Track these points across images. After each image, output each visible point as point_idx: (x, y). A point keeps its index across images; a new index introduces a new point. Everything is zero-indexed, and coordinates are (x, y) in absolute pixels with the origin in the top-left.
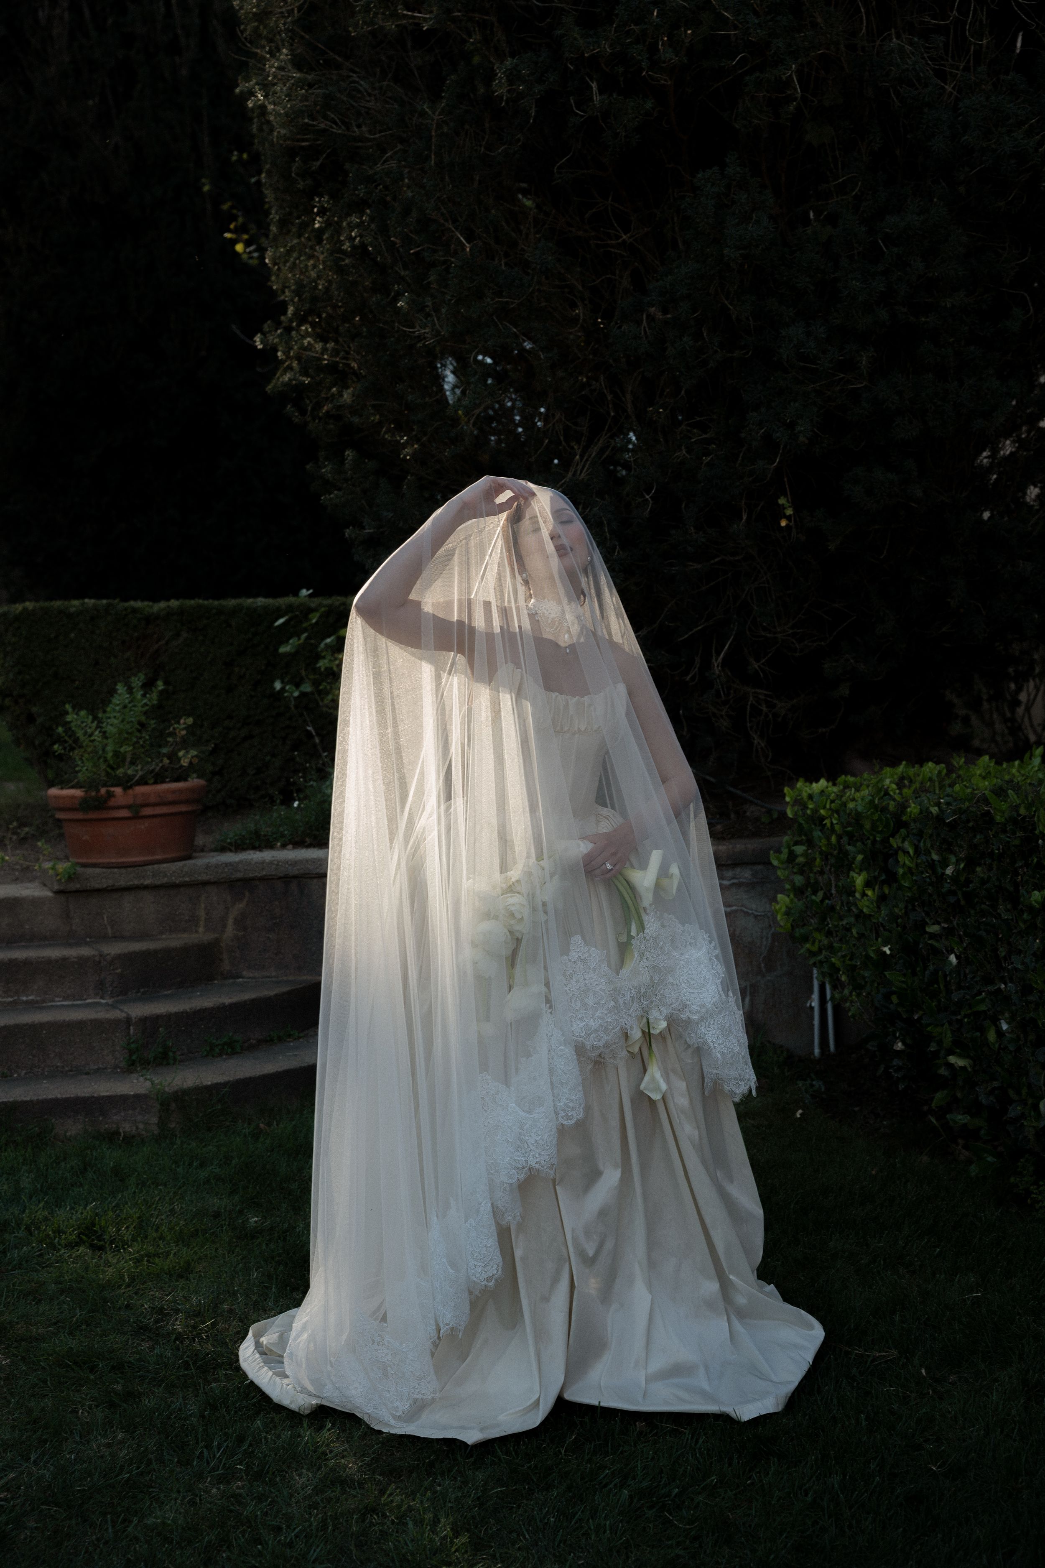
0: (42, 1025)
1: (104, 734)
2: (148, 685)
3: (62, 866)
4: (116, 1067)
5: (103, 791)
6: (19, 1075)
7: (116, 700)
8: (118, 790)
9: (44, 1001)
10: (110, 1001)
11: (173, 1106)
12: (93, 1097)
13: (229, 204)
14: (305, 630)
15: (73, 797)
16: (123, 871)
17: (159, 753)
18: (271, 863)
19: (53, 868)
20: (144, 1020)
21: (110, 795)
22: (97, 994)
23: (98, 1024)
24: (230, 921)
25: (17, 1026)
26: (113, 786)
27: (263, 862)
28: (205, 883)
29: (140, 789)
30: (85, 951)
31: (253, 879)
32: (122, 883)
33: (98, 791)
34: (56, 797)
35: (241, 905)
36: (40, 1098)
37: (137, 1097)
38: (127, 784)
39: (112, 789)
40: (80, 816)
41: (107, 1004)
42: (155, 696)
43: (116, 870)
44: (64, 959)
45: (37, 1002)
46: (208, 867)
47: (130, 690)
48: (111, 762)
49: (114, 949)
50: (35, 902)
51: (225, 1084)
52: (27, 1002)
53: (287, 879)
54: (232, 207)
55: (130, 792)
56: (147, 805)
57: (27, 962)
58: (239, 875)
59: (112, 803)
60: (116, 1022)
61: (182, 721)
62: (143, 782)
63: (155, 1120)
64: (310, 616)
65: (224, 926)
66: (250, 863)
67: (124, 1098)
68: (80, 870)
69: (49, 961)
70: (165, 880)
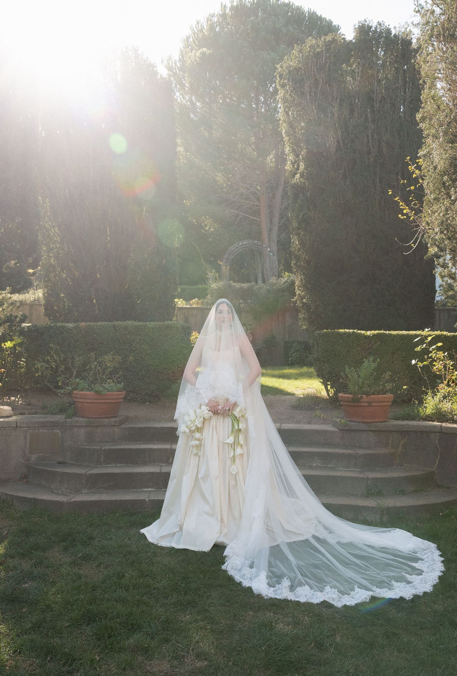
0: (338, 477)
1: (359, 377)
2: (374, 361)
3: (343, 421)
4: (362, 495)
5: (359, 396)
6: (329, 493)
7: (364, 364)
8: (365, 396)
9: (336, 468)
10: (359, 470)
11: (385, 512)
12: (357, 505)
13: (398, 198)
14: (426, 343)
15: (348, 397)
16: (364, 424)
17: (379, 384)
18: (417, 426)
19: (340, 421)
20: (373, 479)
21: (362, 397)
22: (354, 467)
23: (356, 479)
24: (400, 445)
25: (329, 476)
26: (362, 394)
27: (414, 426)
28: (392, 431)
29: (372, 396)
30: (350, 452)
31: (409, 431)
32: (363, 429)
33: (358, 396)
34: (342, 397)
35: (404, 440)
36: (338, 503)
37: (373, 507)
38: (368, 394)
39: (362, 396)
40: (351, 404)
41: (358, 471)
42: (376, 364)
43: (361, 424)
44: (344, 454)
45: (334, 468)
46: (394, 425)
47: (369, 362)
48: (360, 386)
49: (361, 452)
50: (332, 432)
51: (404, 507)
52: (330, 467)
53: (422, 432)
54: (398, 199)
55: (369, 397)
56: (374, 402)
57: (331, 454)
58: (404, 429)
59: (362, 400)
60: (363, 478)
61: (387, 373)
62: (373, 394)
63: (378, 517)
64: (428, 338)
65: (398, 447)
66: (409, 426)
67: (368, 507)
68: (349, 423)
69: (338, 454)
70: (378, 429)
